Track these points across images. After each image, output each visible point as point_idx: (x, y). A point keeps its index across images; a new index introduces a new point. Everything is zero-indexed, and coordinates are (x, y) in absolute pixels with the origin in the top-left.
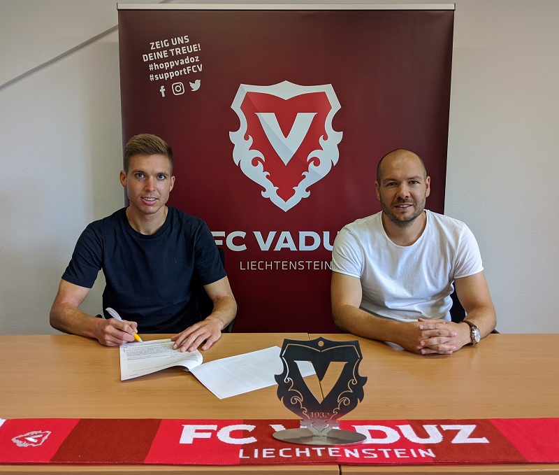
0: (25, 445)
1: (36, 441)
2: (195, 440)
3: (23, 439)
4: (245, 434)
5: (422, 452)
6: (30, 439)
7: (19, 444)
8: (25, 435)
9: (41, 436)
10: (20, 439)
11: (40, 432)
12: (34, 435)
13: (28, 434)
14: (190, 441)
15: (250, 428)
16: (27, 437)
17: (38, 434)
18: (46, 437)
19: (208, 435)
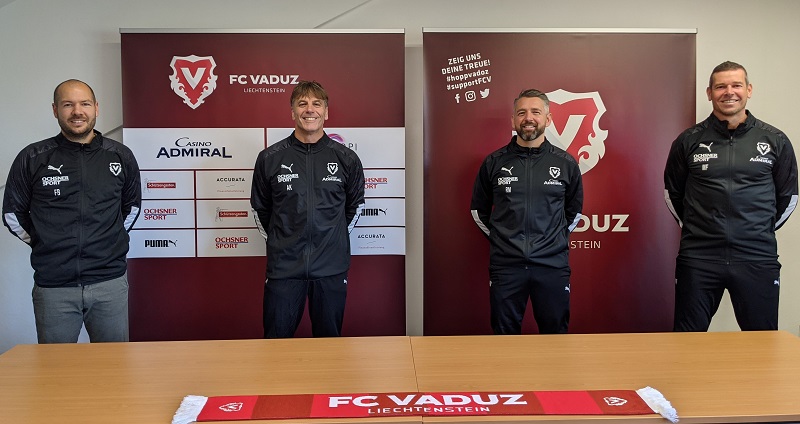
2: (339, 405)
3: (226, 408)
4: (371, 401)
5: (482, 409)
7: (225, 410)
8: (227, 405)
9: (237, 405)
10: (224, 407)
12: (233, 405)
14: (335, 406)
15: (374, 398)
16: (229, 406)
17: (235, 405)
18: (241, 406)
19: (347, 402)
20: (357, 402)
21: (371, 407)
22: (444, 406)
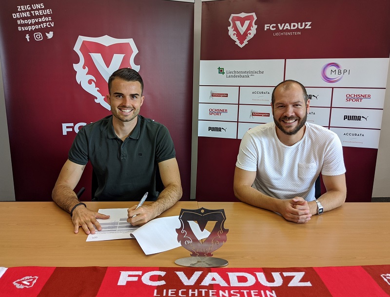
0: (22, 287)
1: (28, 284)
2: (128, 282)
3: (20, 283)
4: (159, 278)
6: (25, 282)
7: (18, 286)
8: (21, 280)
9: (32, 280)
10: (18, 283)
11: (31, 277)
12: (27, 279)
13: (23, 279)
14: (124, 284)
15: (163, 274)
16: (23, 281)
17: (30, 279)
18: (35, 281)
19: (136, 279)
20: (146, 279)
21: (158, 287)
22: (230, 288)
